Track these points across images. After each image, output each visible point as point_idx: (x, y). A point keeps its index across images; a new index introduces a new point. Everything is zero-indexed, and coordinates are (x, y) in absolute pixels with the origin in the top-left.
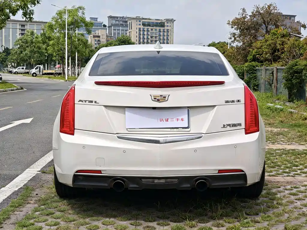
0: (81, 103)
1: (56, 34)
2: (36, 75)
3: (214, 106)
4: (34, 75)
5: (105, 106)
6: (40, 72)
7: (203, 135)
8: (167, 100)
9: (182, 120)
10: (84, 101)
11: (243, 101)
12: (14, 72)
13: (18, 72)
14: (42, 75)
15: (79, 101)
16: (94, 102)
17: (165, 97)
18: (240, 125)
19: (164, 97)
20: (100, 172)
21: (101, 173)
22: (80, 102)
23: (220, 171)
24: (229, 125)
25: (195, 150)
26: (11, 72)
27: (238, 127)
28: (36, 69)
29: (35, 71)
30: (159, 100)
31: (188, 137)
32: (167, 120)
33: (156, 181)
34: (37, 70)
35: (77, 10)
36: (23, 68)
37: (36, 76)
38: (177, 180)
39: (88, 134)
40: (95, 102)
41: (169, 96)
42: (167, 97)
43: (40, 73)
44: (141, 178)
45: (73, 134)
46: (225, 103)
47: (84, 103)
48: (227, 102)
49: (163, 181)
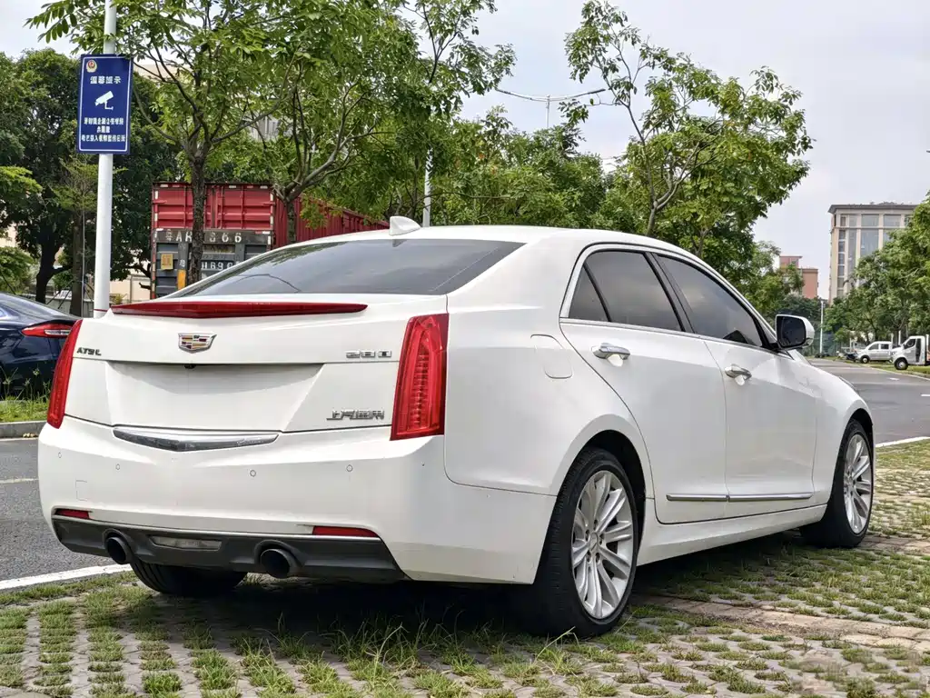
2: (907, 365)
3: (320, 365)
4: (902, 364)
5: (112, 362)
6: (918, 355)
7: (280, 434)
8: (209, 347)
10: (84, 351)
11: (397, 354)
12: (860, 357)
13: (871, 359)
14: (926, 365)
17: (205, 340)
18: (380, 416)
19: (201, 340)
20: (84, 514)
21: (89, 519)
23: (318, 529)
24: (350, 415)
25: (253, 472)
26: (852, 358)
27: (375, 421)
28: (906, 347)
29: (905, 354)
30: (189, 347)
31: (242, 437)
34: (909, 350)
36: (886, 347)
37: (905, 369)
38: (218, 544)
40: (97, 353)
41: (213, 337)
42: (209, 340)
43: (918, 361)
44: (151, 534)
46: (348, 357)
48: (352, 356)
49: (193, 545)
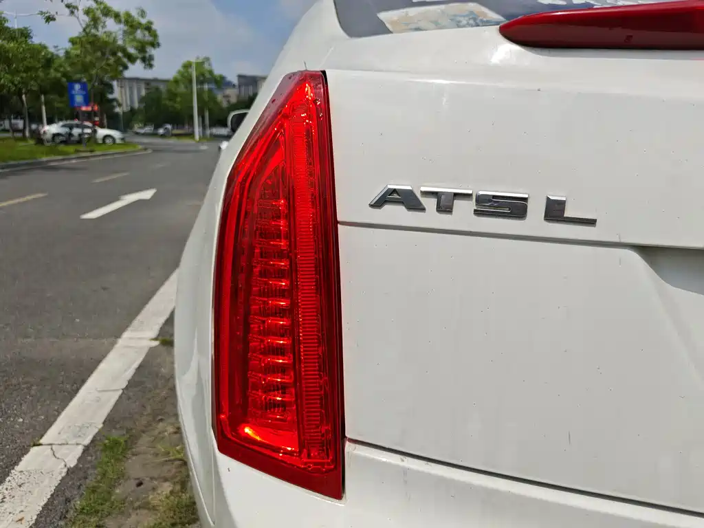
0: (395, 213)
1: (182, 89)
10: (430, 203)
15: (379, 204)
16: (536, 209)
22: (388, 208)
35: (203, 63)
40: (555, 211)
47: (431, 216)
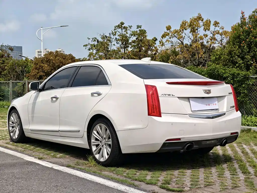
0: (162, 96)
9: (216, 104)
16: (171, 95)
32: (209, 105)
33: (208, 142)
39: (171, 116)
45: (161, 116)
47: (165, 96)
